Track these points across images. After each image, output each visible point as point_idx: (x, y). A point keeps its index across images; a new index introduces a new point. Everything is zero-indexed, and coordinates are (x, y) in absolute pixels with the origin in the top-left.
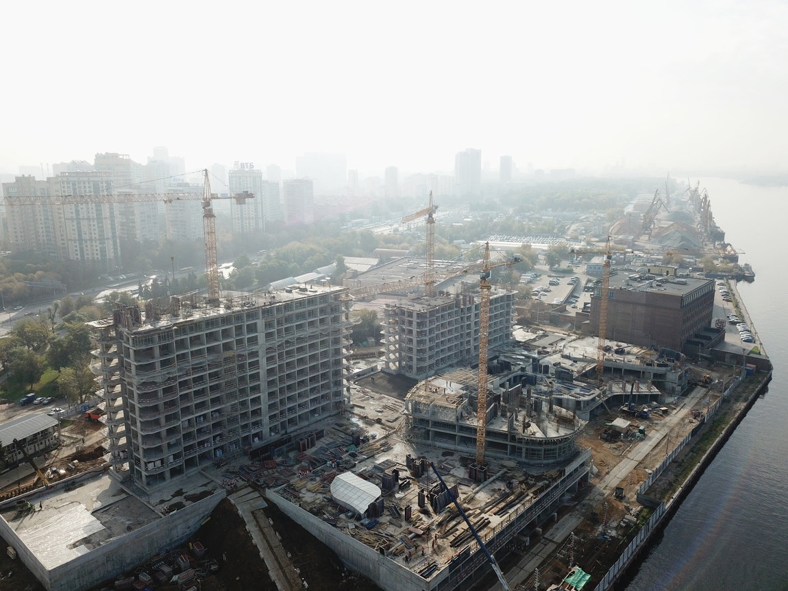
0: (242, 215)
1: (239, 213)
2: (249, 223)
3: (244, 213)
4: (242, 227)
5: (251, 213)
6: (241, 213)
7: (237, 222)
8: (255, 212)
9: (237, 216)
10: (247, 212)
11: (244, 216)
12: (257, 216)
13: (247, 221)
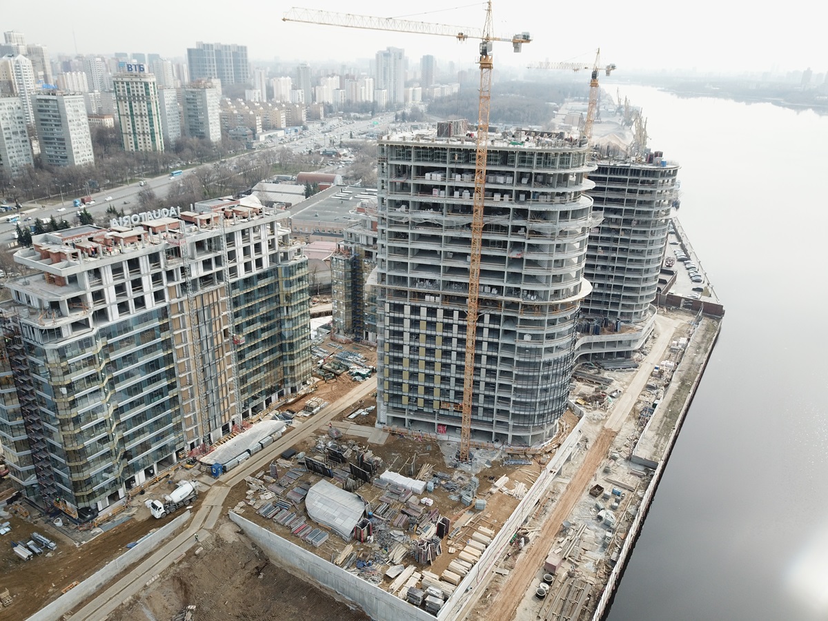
0: (134, 130)
1: (131, 126)
2: (144, 139)
3: (136, 127)
4: (136, 144)
5: (145, 127)
6: (133, 126)
7: (129, 137)
8: (151, 126)
9: (128, 131)
10: (140, 126)
11: (137, 131)
12: (152, 130)
13: (141, 137)
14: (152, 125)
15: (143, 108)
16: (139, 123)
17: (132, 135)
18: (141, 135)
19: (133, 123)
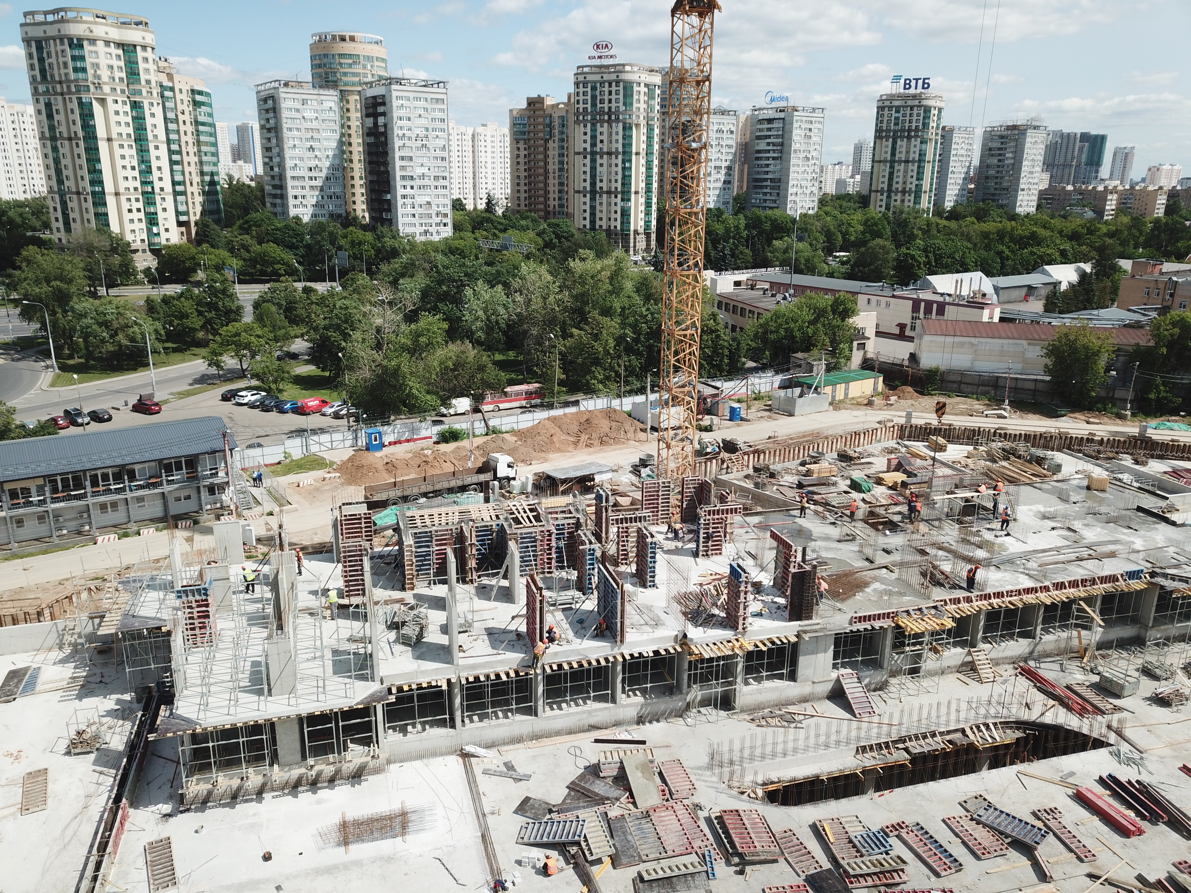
2: (903, 201)
3: (895, 180)
4: (888, 209)
5: (909, 180)
6: (891, 179)
7: (879, 197)
8: (918, 179)
9: (881, 186)
10: (900, 180)
11: (895, 186)
12: (919, 187)
13: (899, 197)
14: (920, 178)
15: (912, 149)
16: (901, 174)
17: (885, 194)
18: (899, 194)
19: (891, 174)
